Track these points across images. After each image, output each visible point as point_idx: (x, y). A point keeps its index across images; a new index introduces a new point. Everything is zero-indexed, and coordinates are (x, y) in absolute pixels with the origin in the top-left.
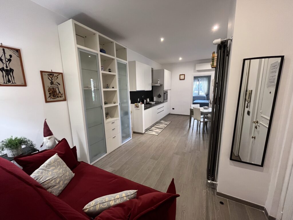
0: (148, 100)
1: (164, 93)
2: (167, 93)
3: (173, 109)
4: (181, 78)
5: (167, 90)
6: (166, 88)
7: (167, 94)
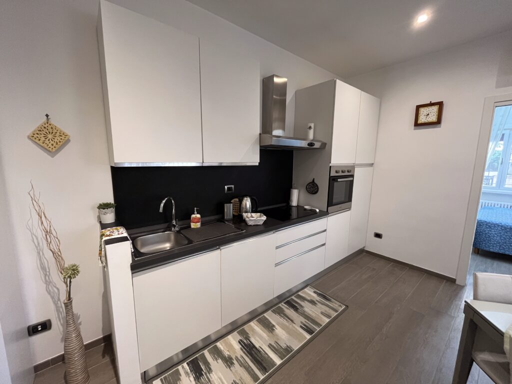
0: (247, 203)
1: (333, 180)
2: (352, 176)
3: (378, 236)
4: (422, 119)
5: (353, 167)
6: (339, 157)
7: (352, 182)
